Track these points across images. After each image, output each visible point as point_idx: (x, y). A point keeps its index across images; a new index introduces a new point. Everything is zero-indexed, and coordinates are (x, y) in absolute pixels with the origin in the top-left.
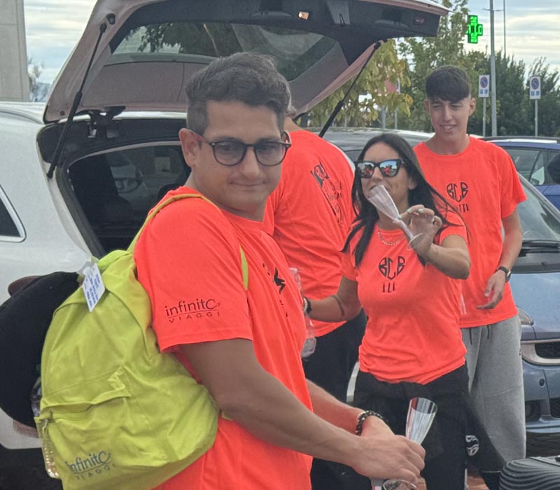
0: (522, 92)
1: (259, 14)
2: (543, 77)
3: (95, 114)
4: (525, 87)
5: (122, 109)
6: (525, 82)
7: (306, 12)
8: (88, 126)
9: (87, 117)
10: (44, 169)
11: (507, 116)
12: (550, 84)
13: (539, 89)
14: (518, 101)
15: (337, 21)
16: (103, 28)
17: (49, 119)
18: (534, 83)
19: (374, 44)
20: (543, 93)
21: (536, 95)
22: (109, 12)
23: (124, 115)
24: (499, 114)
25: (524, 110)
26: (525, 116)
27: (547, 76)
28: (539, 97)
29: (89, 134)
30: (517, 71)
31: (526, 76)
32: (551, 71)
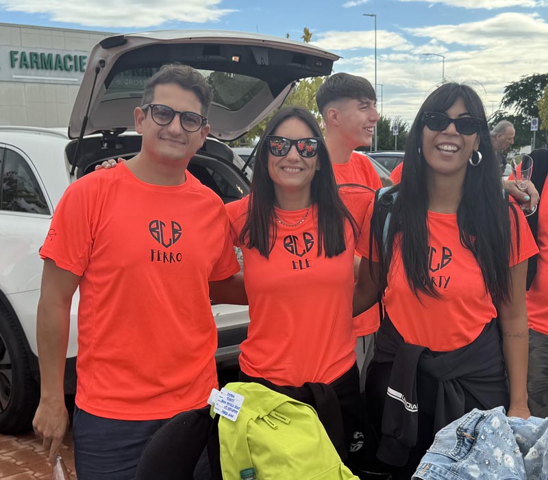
0: (389, 132)
1: (203, 57)
2: (399, 125)
3: (106, 133)
4: (391, 130)
5: (124, 130)
6: (391, 128)
7: (237, 56)
8: (102, 141)
9: (101, 135)
10: (68, 169)
11: (382, 144)
12: (403, 128)
13: (397, 130)
14: (387, 136)
15: (259, 62)
16: (98, 71)
17: (73, 136)
18: (395, 127)
19: (291, 84)
20: (399, 132)
21: (396, 133)
22: (100, 59)
23: (125, 133)
24: (378, 143)
25: (390, 140)
26: (390, 144)
27: (401, 125)
28: (397, 134)
29: (102, 146)
30: (387, 123)
31: (392, 125)
32: (403, 122)
